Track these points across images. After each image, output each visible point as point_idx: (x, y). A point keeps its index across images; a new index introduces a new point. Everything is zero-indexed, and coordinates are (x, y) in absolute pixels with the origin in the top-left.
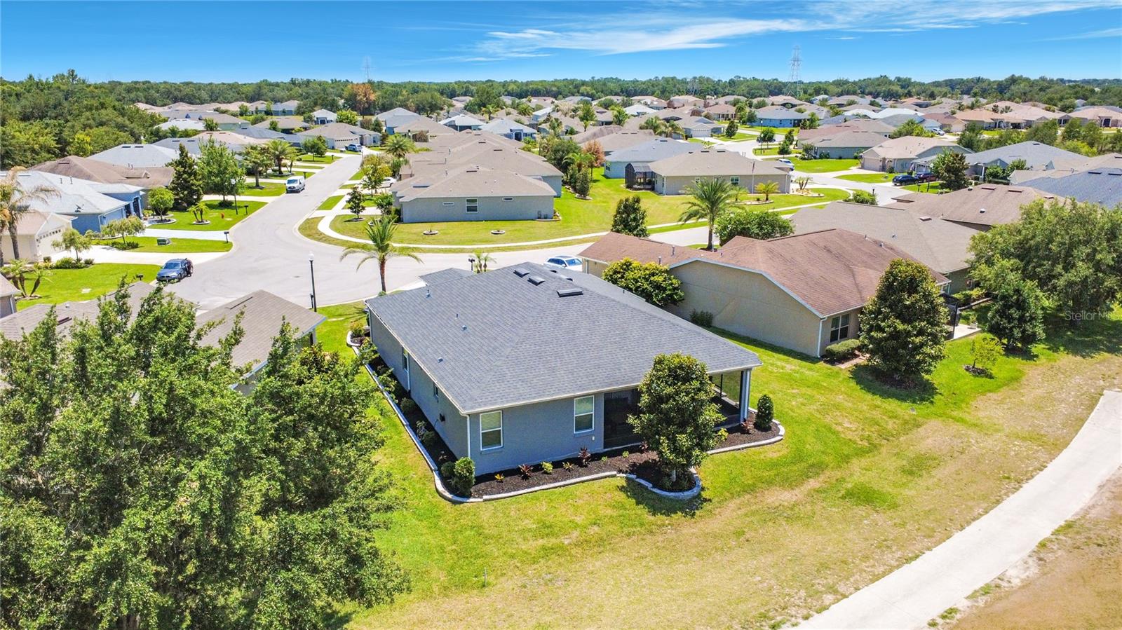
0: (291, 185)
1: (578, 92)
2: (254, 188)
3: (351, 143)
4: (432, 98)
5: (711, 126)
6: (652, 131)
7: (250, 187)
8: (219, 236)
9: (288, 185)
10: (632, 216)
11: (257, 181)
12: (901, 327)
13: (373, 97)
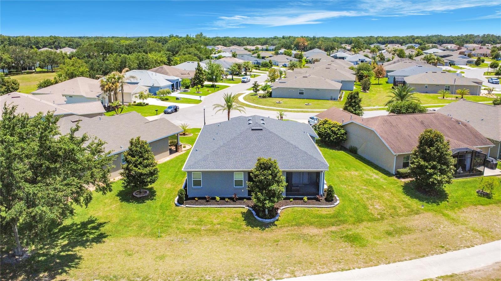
0: (244, 80)
1: (414, 42)
2: (231, 80)
3: (285, 63)
4: (332, 44)
5: (467, 60)
6: (426, 61)
7: (230, 80)
8: (197, 98)
9: (242, 80)
10: (353, 101)
11: (232, 77)
12: (422, 163)
13: (306, 44)
